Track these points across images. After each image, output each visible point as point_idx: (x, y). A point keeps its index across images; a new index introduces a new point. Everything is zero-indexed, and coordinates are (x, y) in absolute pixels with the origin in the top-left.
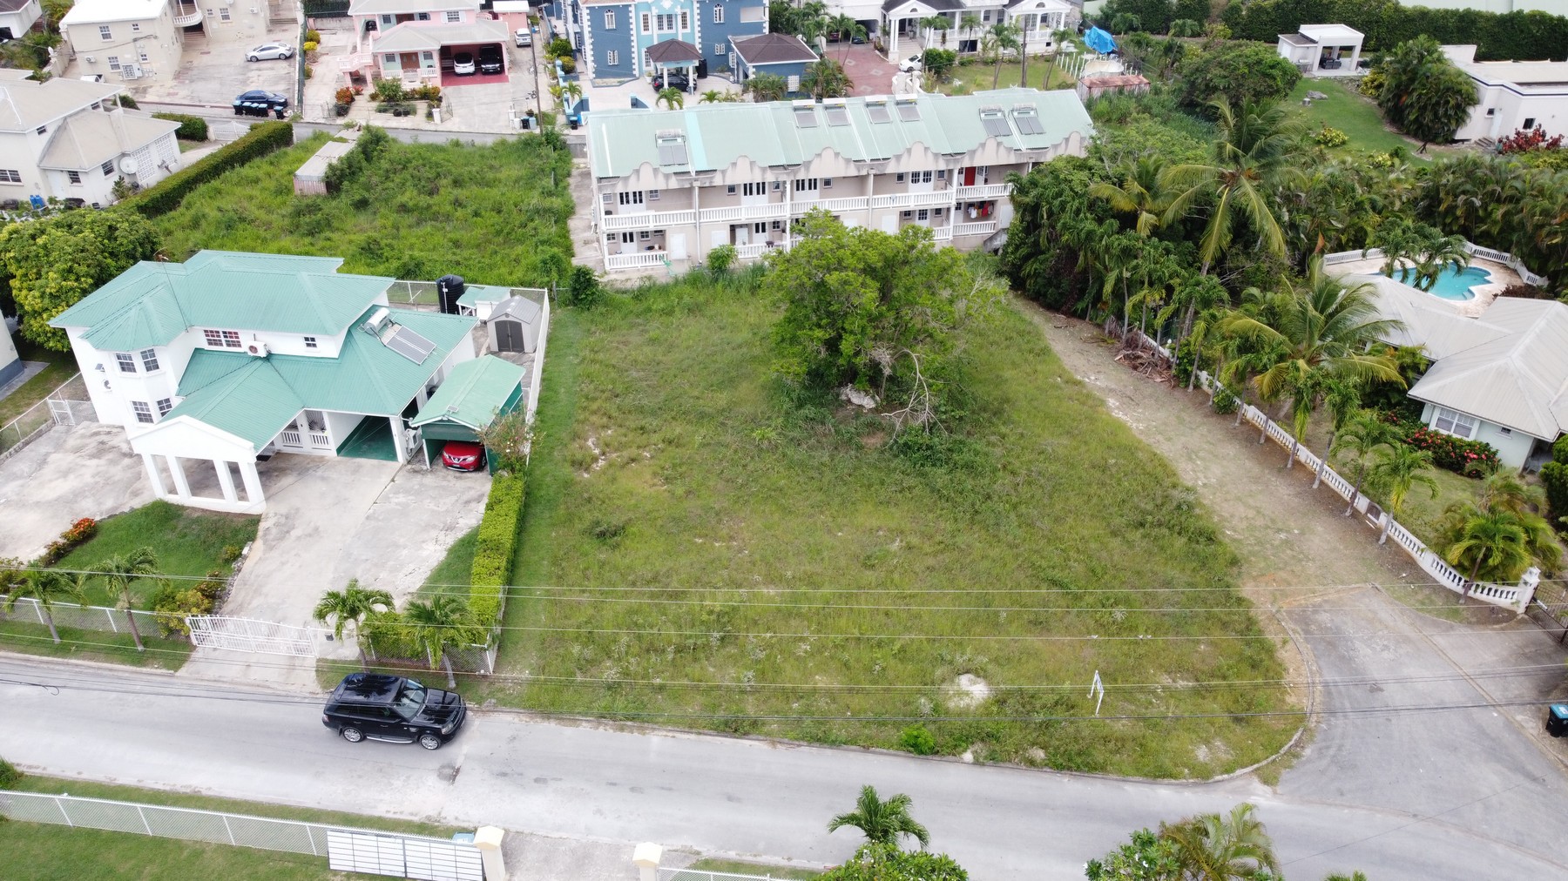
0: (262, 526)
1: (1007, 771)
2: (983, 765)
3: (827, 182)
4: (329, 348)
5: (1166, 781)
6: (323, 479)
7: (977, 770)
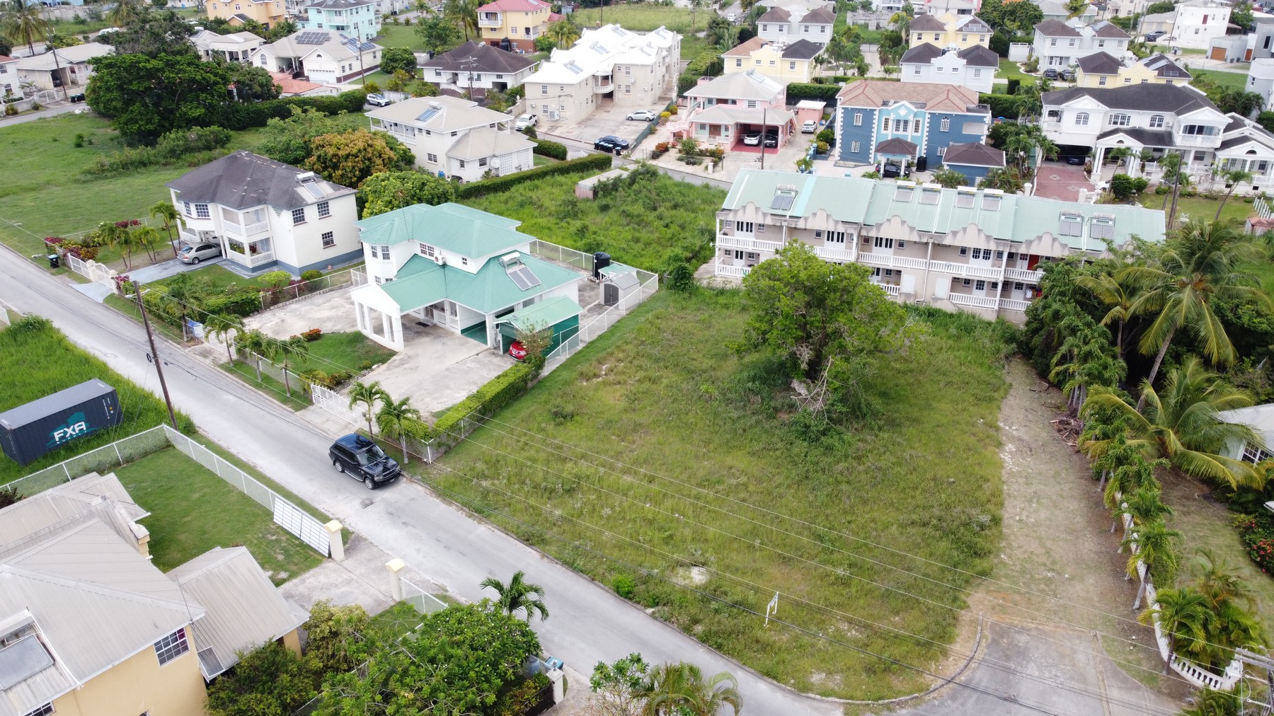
0: (395, 357)
1: (669, 629)
2: (656, 618)
3: (901, 244)
4: (473, 267)
5: (770, 680)
6: (444, 344)
7: (650, 620)
